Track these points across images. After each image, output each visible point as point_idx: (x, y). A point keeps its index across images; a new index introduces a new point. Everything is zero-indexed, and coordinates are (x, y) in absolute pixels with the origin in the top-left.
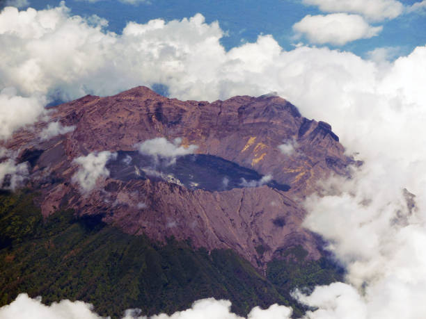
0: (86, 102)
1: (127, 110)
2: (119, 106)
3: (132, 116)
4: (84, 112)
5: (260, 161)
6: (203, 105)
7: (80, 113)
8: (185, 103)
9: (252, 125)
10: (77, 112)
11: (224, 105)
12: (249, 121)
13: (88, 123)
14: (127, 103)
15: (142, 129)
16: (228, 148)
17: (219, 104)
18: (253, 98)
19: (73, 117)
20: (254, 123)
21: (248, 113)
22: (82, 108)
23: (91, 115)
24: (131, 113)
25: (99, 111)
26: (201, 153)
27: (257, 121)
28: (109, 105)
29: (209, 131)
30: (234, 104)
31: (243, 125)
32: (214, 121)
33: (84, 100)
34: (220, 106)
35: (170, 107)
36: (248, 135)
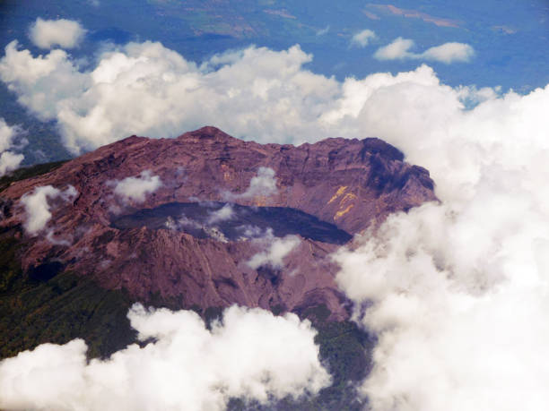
0: (130, 144)
1: (189, 155)
2: (177, 150)
3: (194, 162)
4: (126, 156)
5: (345, 214)
6: (287, 149)
7: (120, 157)
8: (265, 147)
9: (343, 172)
10: (116, 156)
11: (311, 149)
12: (342, 167)
13: (130, 169)
14: (188, 146)
15: (206, 178)
16: (312, 201)
17: (306, 148)
18: (348, 140)
19: (110, 162)
20: (346, 170)
21: (341, 158)
22: (123, 151)
23: (135, 159)
24: (194, 158)
25: (148, 155)
26: (279, 205)
27: (350, 167)
28: (163, 148)
29: (292, 180)
30: (325, 147)
31: (335, 172)
32: (299, 168)
33: (127, 142)
34: (308, 150)
35: (246, 151)
36: (339, 184)
